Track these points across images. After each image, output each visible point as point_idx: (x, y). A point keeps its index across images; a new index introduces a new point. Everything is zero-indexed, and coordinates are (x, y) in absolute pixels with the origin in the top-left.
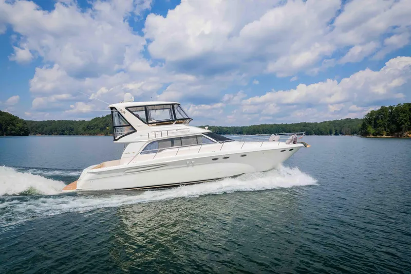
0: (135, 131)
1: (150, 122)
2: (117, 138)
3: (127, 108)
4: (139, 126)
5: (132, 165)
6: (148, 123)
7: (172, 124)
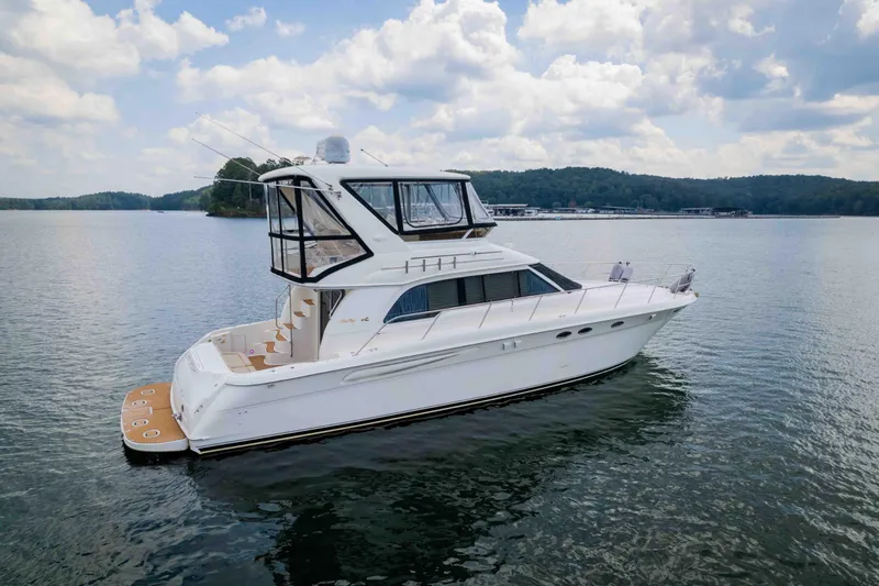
0: (369, 254)
1: (406, 228)
2: (313, 274)
3: (345, 183)
4: (378, 240)
5: (366, 357)
6: (400, 232)
7: (460, 236)
